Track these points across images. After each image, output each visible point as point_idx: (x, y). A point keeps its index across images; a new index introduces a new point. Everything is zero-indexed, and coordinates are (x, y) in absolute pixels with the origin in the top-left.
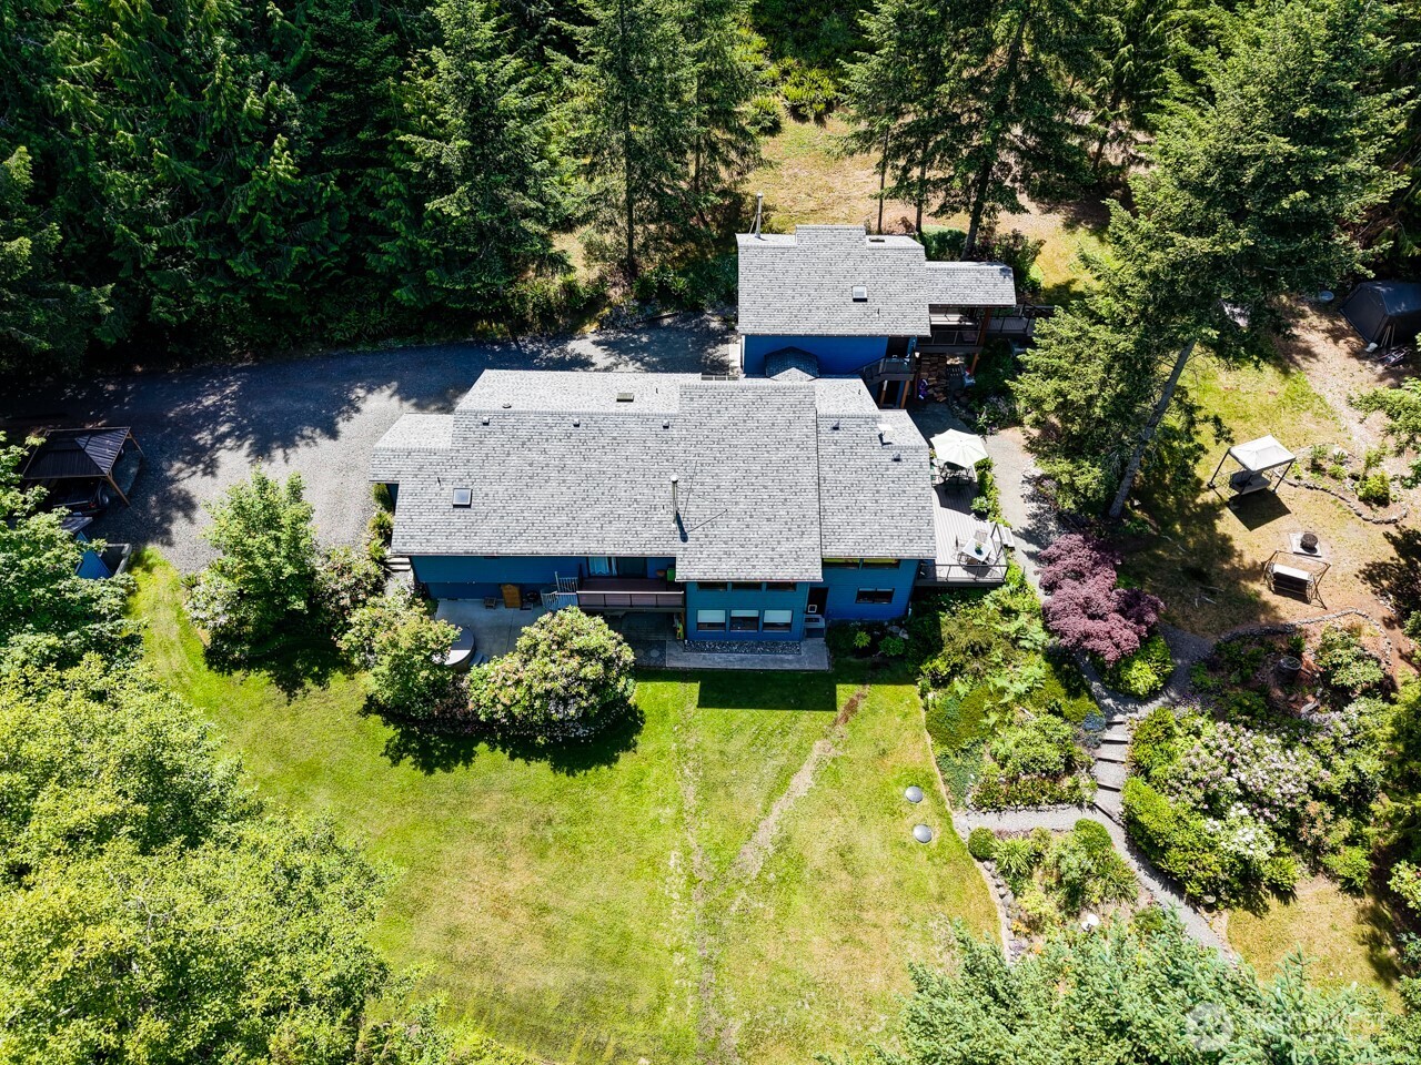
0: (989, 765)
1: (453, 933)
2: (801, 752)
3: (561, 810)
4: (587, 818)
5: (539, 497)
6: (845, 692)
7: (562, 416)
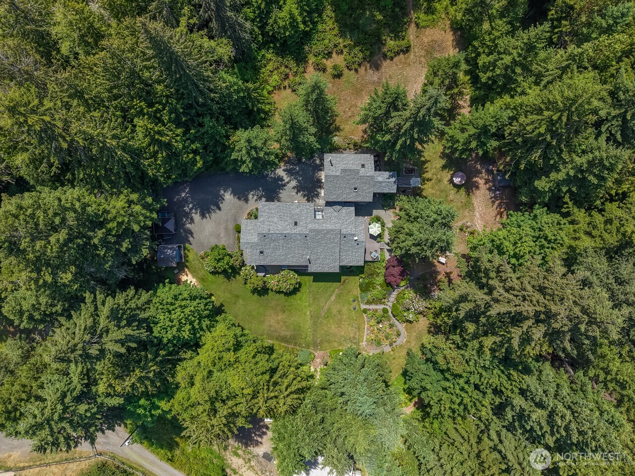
0: (369, 296)
1: (270, 326)
2: (333, 291)
3: (286, 304)
4: (292, 305)
5: (278, 253)
6: (343, 278)
7: (282, 234)
